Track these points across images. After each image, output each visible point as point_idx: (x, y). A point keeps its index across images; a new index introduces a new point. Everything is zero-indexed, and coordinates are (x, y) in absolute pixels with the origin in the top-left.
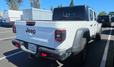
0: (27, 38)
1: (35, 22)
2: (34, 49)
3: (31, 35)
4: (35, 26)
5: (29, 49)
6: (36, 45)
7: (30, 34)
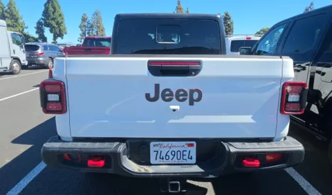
0: (154, 121)
1: (199, 63)
2: (186, 157)
3: (177, 107)
4: (201, 74)
5: (152, 162)
6: (194, 143)
7: (173, 107)
